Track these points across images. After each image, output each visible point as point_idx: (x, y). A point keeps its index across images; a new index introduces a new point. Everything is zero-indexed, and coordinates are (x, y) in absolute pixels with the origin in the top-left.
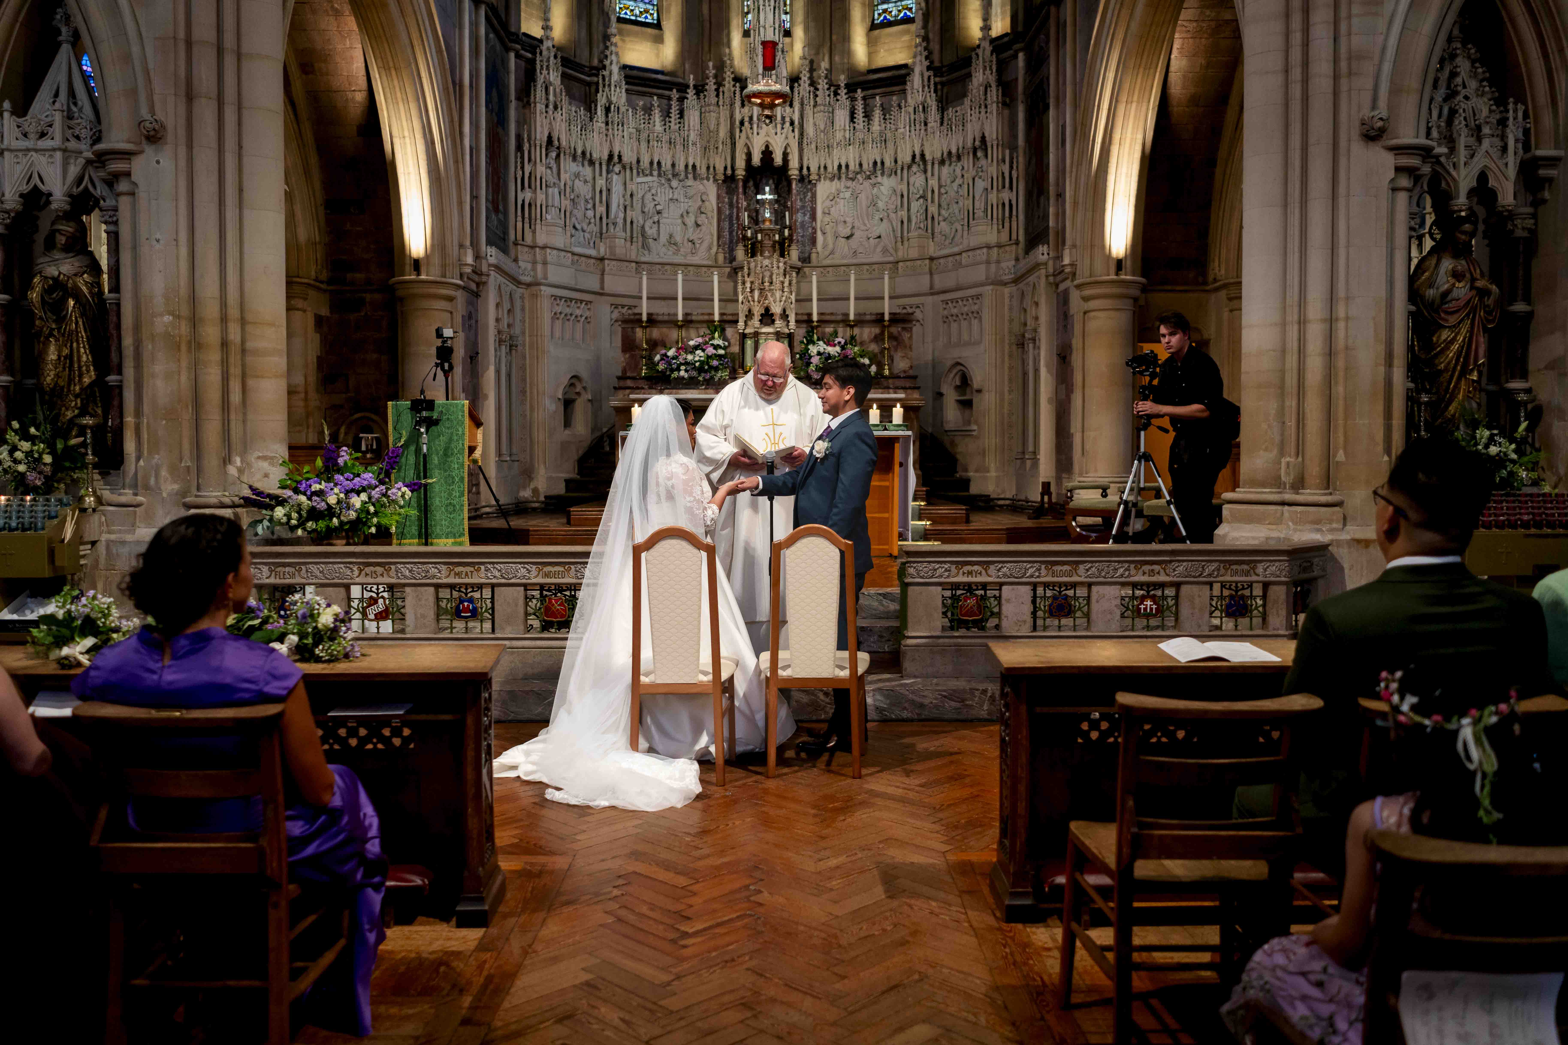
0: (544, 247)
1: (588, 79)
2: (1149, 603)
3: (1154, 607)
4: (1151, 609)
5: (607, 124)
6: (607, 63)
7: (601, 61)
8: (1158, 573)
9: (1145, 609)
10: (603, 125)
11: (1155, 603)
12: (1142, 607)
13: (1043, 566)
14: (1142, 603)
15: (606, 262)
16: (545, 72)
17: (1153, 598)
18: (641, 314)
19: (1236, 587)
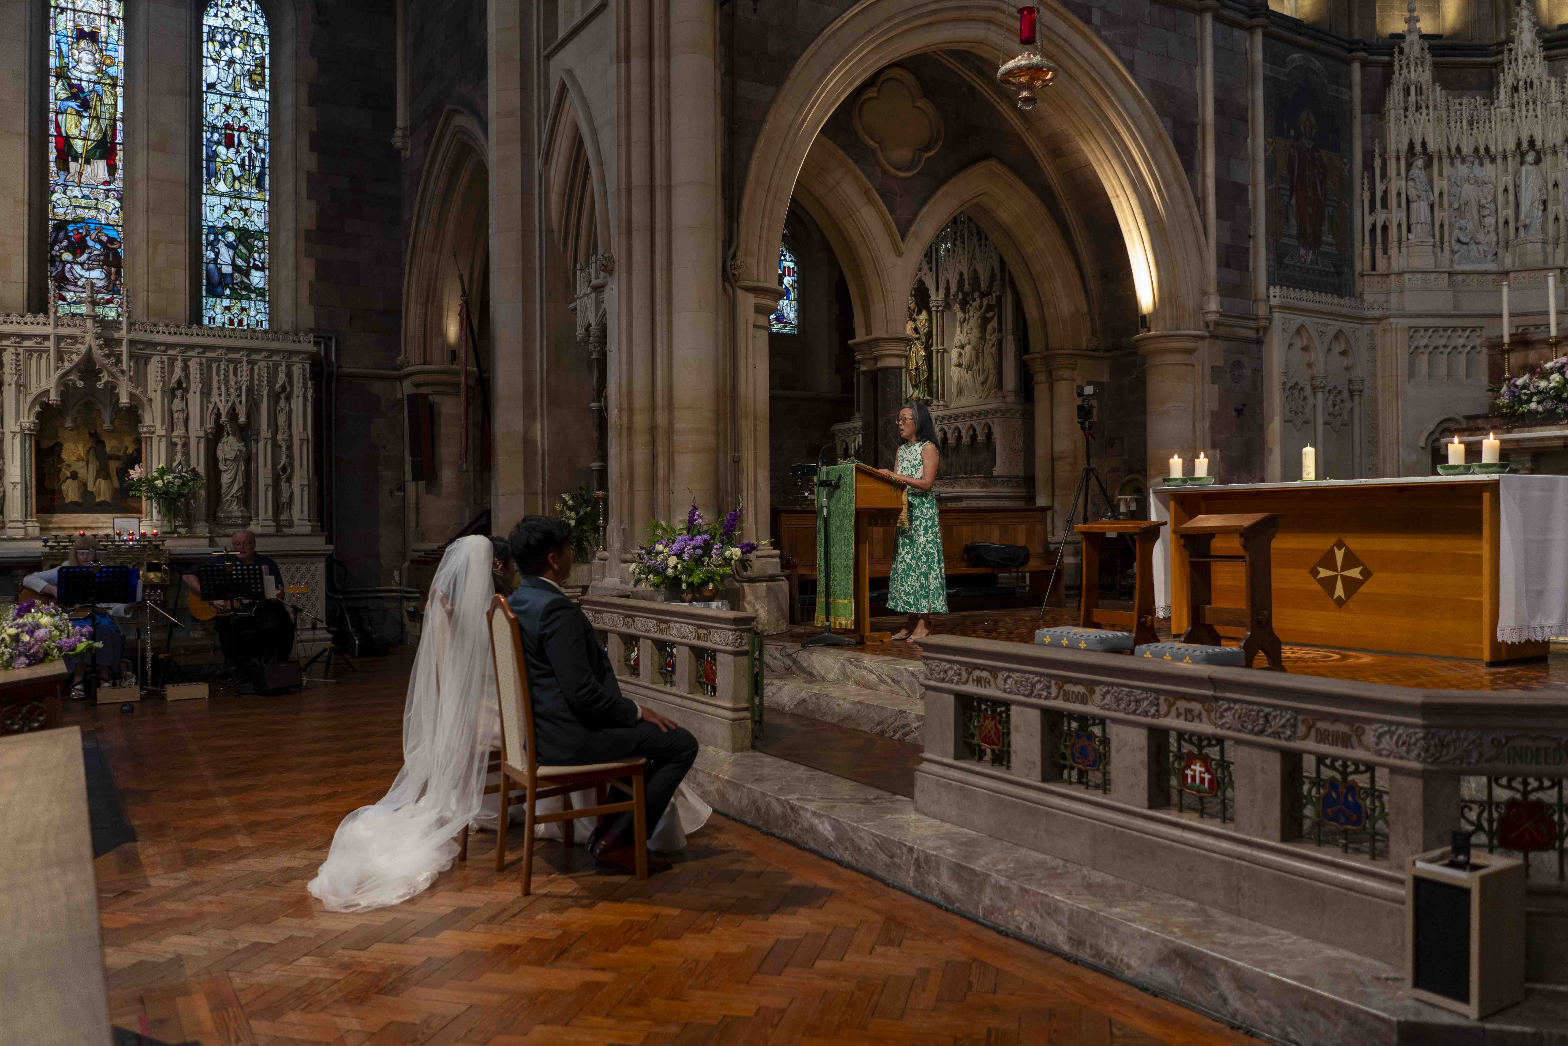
0: (1401, 274)
1: (1491, 59)
2: (1198, 768)
3: (1207, 776)
4: (1202, 780)
5: (1513, 107)
6: (1515, 33)
7: (1508, 33)
8: (1199, 716)
9: (1194, 778)
10: (1508, 110)
11: (1208, 771)
12: (1189, 772)
13: (1053, 682)
14: (1188, 766)
15: (1512, 275)
16: (1405, 71)
17: (1206, 761)
18: (1502, 337)
19: (1345, 765)
